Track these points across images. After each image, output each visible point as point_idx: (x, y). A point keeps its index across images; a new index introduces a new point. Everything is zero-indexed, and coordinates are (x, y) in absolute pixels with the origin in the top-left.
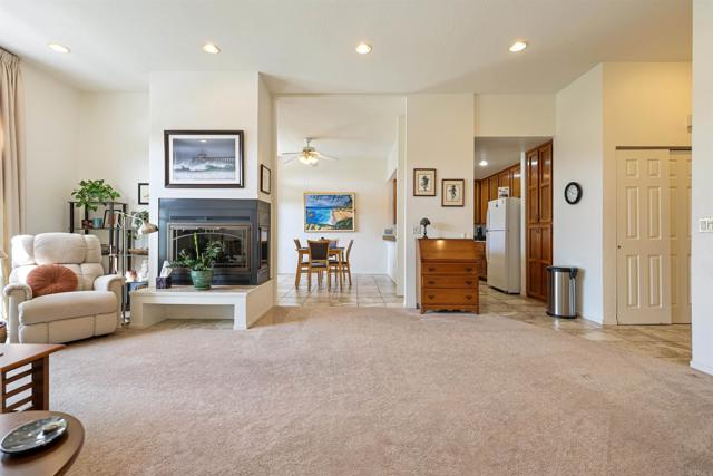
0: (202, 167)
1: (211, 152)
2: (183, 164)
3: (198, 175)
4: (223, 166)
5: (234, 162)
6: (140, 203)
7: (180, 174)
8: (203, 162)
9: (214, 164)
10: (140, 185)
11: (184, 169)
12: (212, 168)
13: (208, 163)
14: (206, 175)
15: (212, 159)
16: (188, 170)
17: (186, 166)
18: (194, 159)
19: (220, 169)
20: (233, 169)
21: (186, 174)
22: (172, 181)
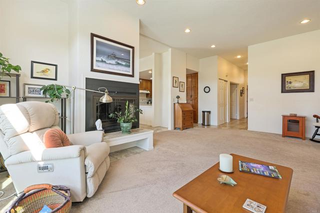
0: (114, 62)
1: (118, 54)
2: (101, 58)
3: (111, 66)
4: (124, 64)
5: (129, 63)
6: (32, 77)
7: (100, 64)
8: (113, 59)
9: (120, 62)
10: (33, 62)
11: (102, 61)
12: (118, 64)
13: (116, 60)
14: (115, 67)
15: (119, 59)
16: (105, 62)
17: (104, 60)
18: (109, 56)
19: (122, 65)
20: (129, 66)
21: (104, 65)
22: (95, 68)
